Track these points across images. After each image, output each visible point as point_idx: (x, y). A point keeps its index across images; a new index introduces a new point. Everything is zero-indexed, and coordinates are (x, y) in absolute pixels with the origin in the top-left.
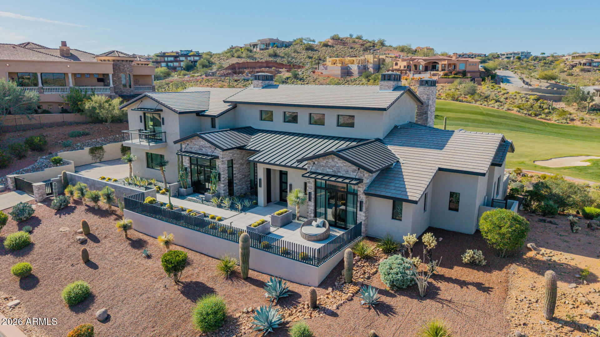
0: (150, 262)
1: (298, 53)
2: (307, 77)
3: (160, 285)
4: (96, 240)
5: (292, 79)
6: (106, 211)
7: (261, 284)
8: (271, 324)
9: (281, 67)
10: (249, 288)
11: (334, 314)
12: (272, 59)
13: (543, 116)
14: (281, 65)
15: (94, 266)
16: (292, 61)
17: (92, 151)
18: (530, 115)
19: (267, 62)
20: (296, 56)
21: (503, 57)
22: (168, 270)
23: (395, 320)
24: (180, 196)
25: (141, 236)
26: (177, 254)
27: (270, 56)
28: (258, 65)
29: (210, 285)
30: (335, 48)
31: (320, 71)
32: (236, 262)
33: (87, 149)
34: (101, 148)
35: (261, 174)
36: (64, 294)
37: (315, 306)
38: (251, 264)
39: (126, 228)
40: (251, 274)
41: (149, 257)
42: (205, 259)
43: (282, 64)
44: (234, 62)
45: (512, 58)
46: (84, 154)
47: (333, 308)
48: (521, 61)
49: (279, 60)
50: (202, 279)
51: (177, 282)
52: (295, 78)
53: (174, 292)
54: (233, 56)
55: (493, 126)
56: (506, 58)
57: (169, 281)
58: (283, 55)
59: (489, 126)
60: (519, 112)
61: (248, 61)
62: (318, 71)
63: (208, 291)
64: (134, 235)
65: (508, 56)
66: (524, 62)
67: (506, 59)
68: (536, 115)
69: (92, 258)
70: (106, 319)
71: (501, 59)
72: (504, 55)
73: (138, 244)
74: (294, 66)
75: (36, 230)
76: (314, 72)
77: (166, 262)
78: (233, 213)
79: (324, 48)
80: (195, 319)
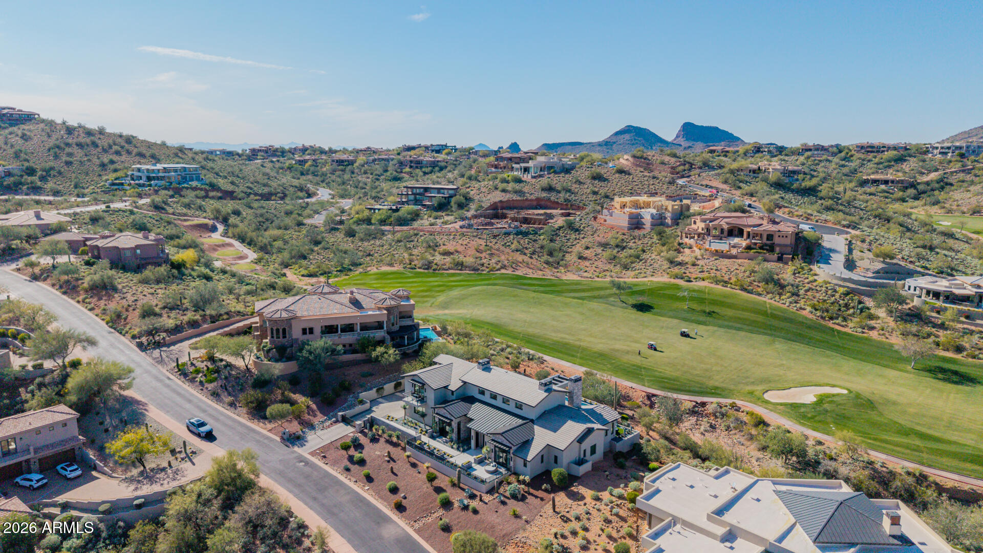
0: (420, 476)
1: (581, 183)
2: (584, 227)
3: (425, 486)
4: (394, 461)
5: (565, 230)
6: (396, 443)
7: (463, 490)
8: (464, 505)
9: (556, 206)
10: (460, 491)
11: (486, 503)
12: (545, 195)
13: (839, 321)
14: (555, 205)
15: (396, 475)
16: (570, 198)
17: (378, 391)
18: (823, 318)
19: (538, 199)
20: (576, 190)
21: (935, 151)
22: (429, 480)
23: (506, 507)
24: (433, 437)
25: (416, 462)
26: (432, 474)
27: (543, 189)
28: (527, 203)
29: (445, 488)
30: (631, 177)
31: (603, 217)
32: (455, 480)
33: (375, 390)
34: (382, 388)
35: (473, 434)
36: (387, 487)
37: (481, 500)
38: (462, 480)
39: (408, 457)
40: (462, 485)
41: (419, 473)
42: (443, 476)
43: (557, 203)
44: (497, 199)
45: (950, 155)
46: (373, 393)
47: (487, 501)
48: (965, 160)
49: (553, 197)
50: (442, 485)
51: (432, 486)
52: (569, 227)
53: (431, 490)
54: (496, 189)
55: (769, 332)
56: (940, 153)
57: (428, 485)
58: (559, 189)
59: (766, 331)
60: (812, 313)
61: (514, 198)
62: (601, 216)
63: (444, 491)
64: (413, 460)
65: (944, 151)
66: (969, 163)
67: (940, 156)
68: (831, 318)
69: (395, 471)
70: (405, 498)
71: (930, 155)
72: (937, 148)
73: (414, 465)
74: (572, 205)
75: (364, 451)
76: (595, 218)
77: (428, 477)
78: (458, 453)
79: (617, 175)
80: (438, 500)
